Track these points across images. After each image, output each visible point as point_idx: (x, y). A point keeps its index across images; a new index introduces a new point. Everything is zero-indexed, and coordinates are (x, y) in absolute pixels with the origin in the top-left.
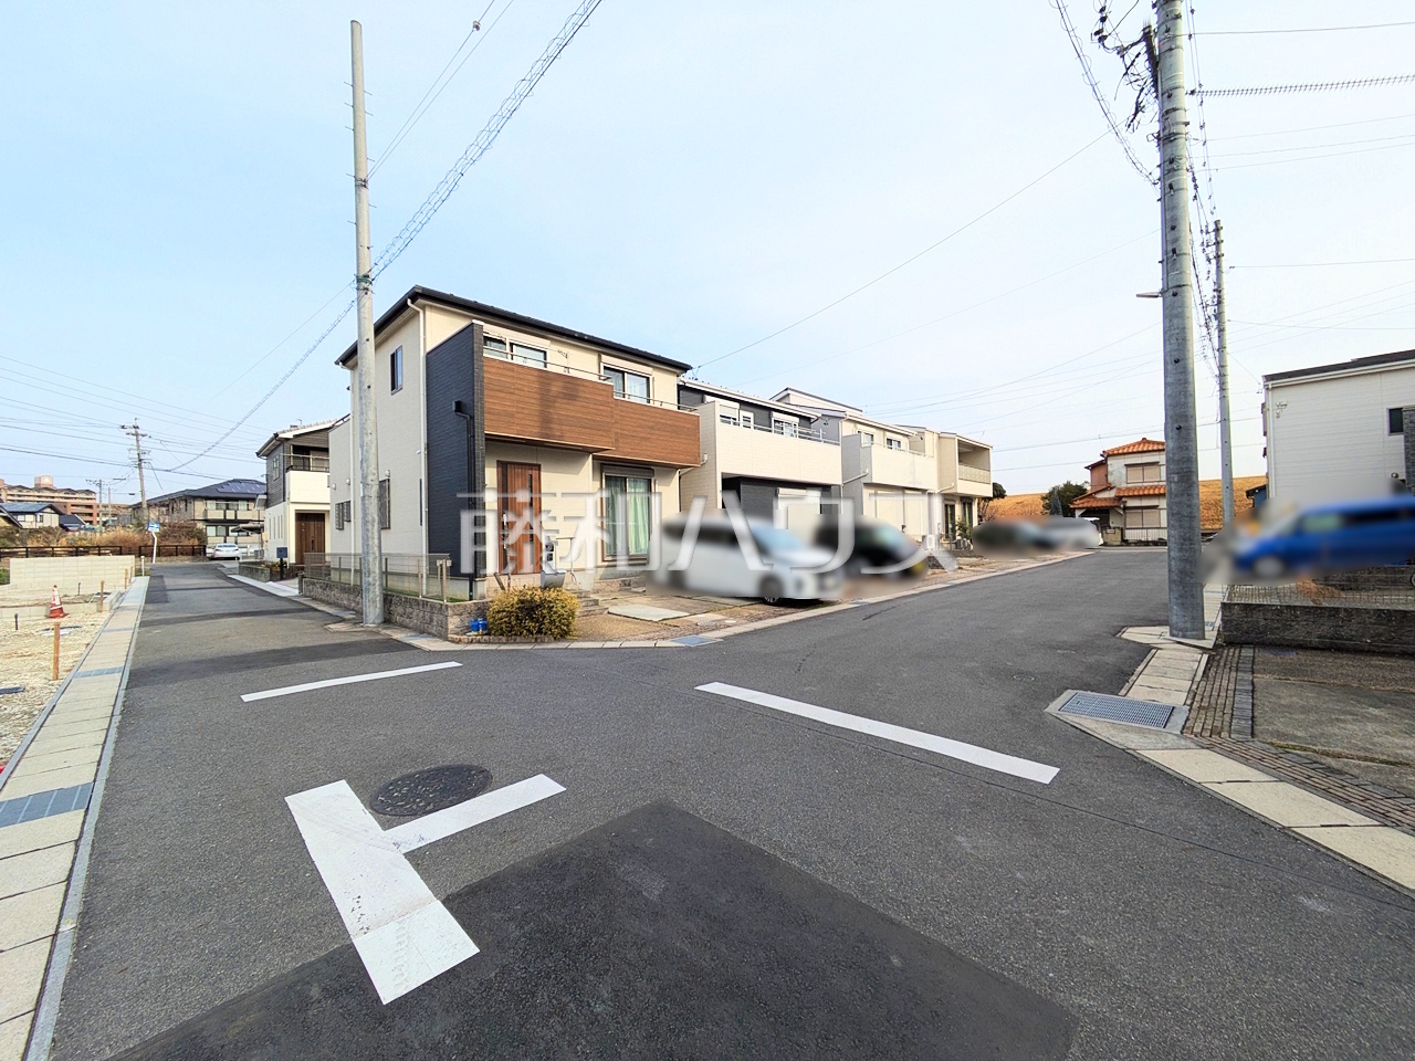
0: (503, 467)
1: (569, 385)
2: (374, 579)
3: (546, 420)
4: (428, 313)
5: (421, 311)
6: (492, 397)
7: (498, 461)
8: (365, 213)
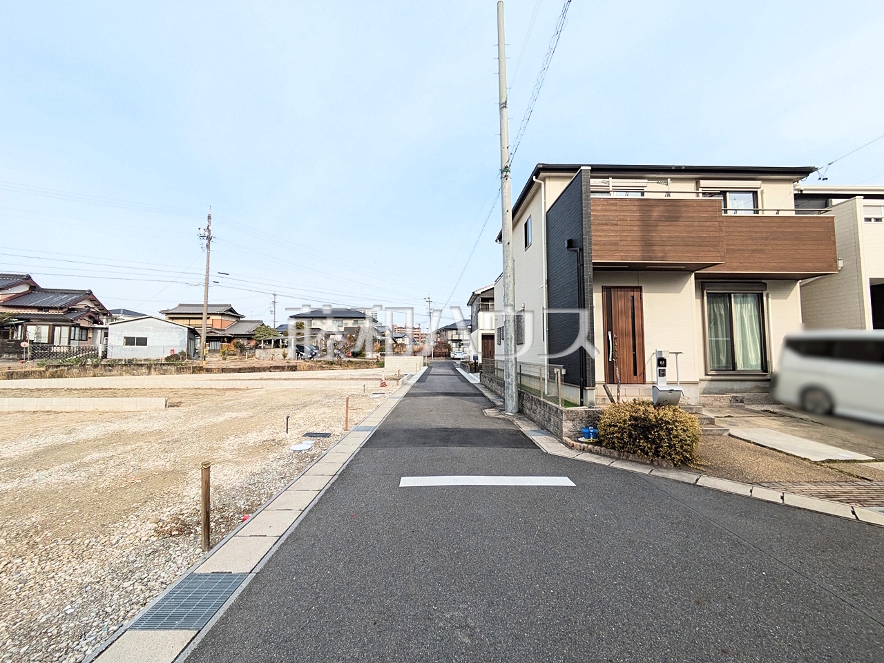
0: (607, 291)
1: (671, 208)
2: (512, 381)
3: (647, 244)
4: (547, 182)
5: (543, 183)
6: (597, 231)
7: (602, 287)
8: (505, 125)
